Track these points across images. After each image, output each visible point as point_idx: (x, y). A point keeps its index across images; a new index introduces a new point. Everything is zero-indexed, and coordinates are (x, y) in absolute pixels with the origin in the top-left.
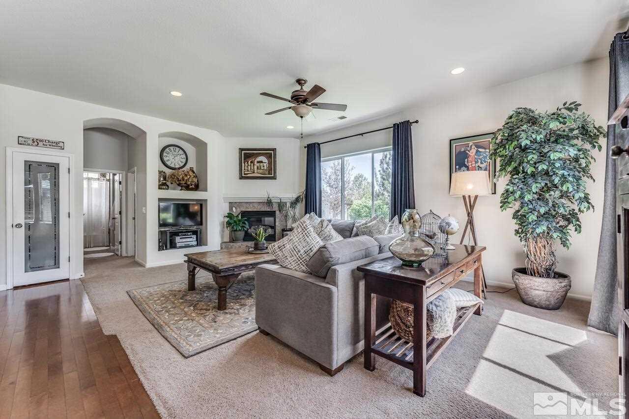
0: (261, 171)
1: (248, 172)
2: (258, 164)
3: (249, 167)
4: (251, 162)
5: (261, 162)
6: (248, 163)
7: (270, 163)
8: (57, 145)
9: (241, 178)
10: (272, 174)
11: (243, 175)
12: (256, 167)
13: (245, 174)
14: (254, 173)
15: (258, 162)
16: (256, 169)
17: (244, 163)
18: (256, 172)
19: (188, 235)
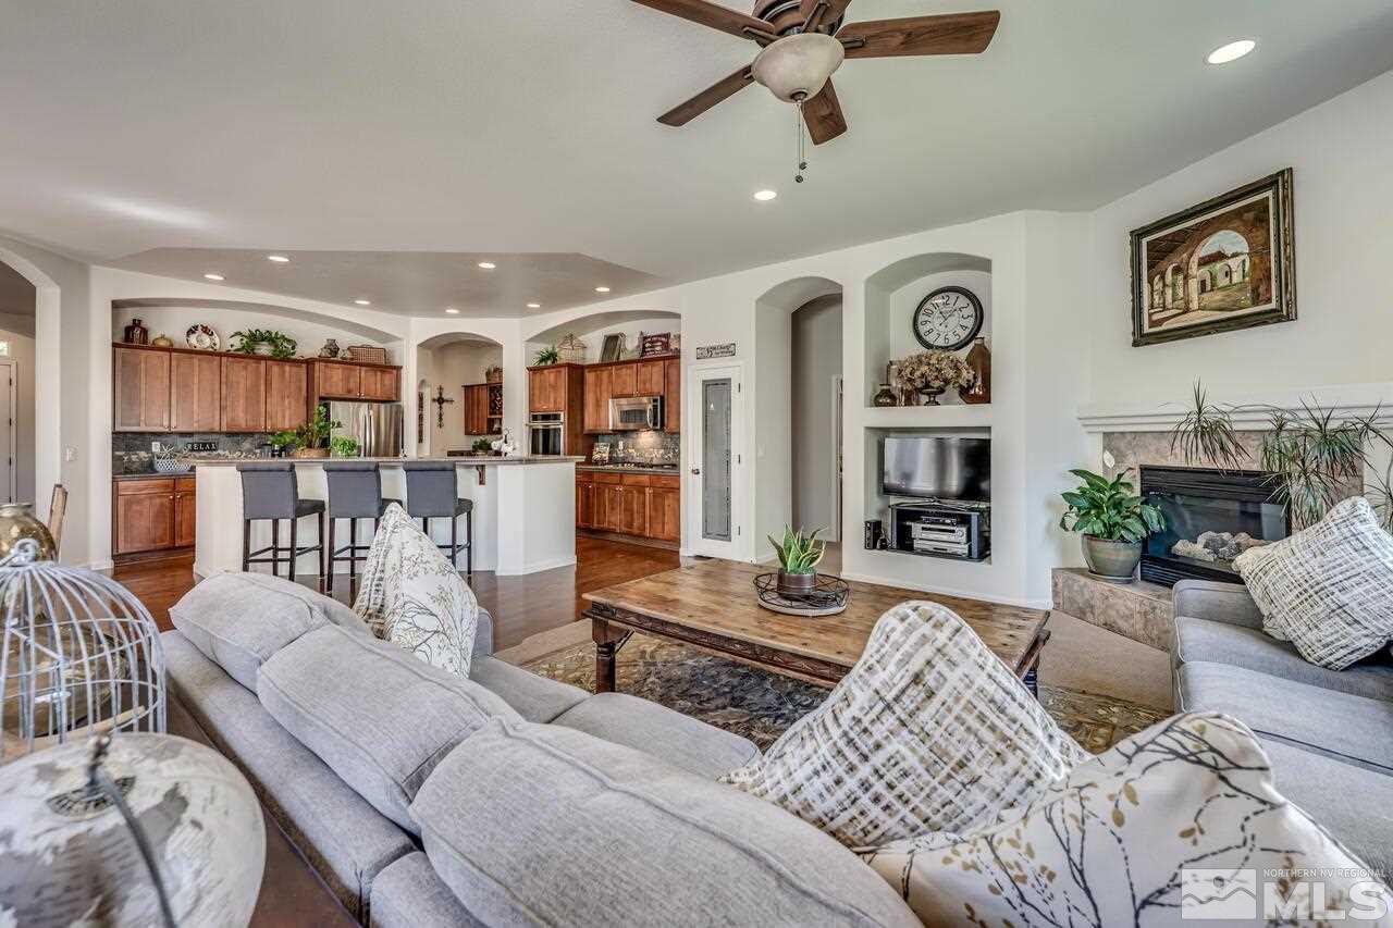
0: (1218, 296)
1: (1164, 315)
2: (1205, 270)
3: (1169, 292)
4: (1177, 270)
5: (1219, 256)
6: (1163, 278)
7: (1259, 252)
8: (728, 350)
9: (1141, 339)
10: (1269, 300)
11: (1147, 330)
12: (1194, 285)
13: (1153, 324)
14: (1187, 311)
15: (1204, 262)
16: (1194, 295)
17: (1151, 282)
18: (1194, 305)
19: (944, 524)
